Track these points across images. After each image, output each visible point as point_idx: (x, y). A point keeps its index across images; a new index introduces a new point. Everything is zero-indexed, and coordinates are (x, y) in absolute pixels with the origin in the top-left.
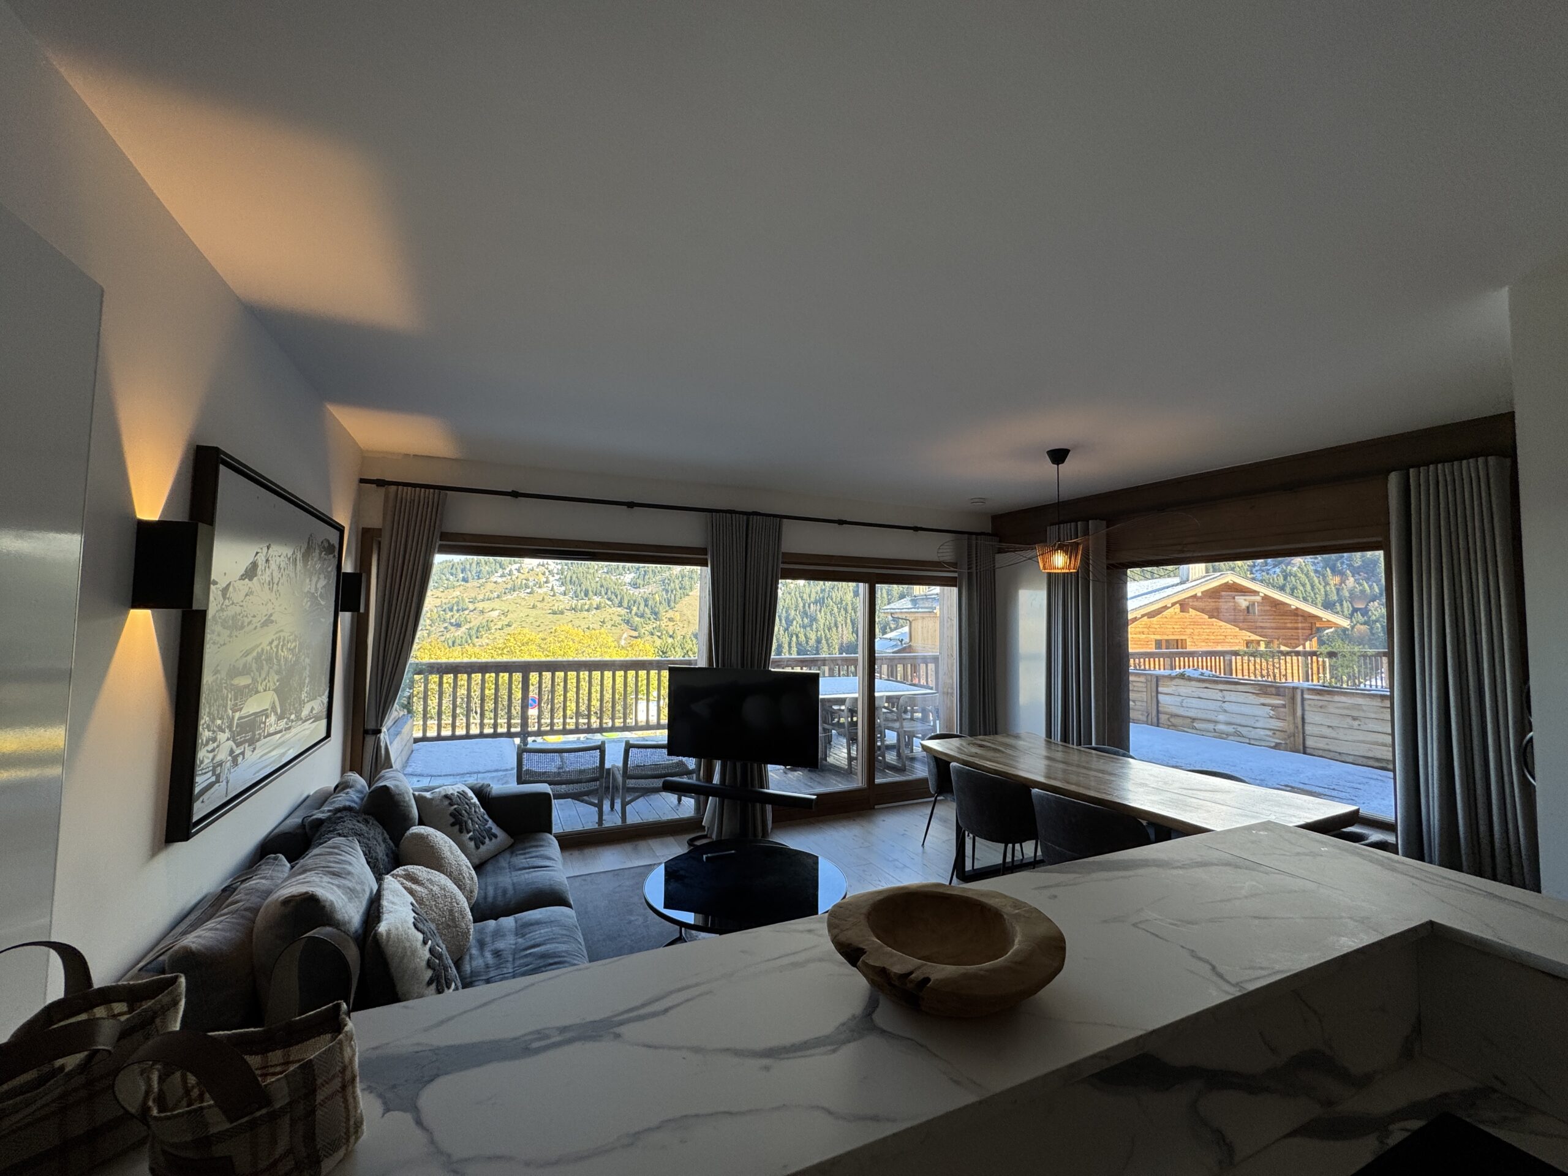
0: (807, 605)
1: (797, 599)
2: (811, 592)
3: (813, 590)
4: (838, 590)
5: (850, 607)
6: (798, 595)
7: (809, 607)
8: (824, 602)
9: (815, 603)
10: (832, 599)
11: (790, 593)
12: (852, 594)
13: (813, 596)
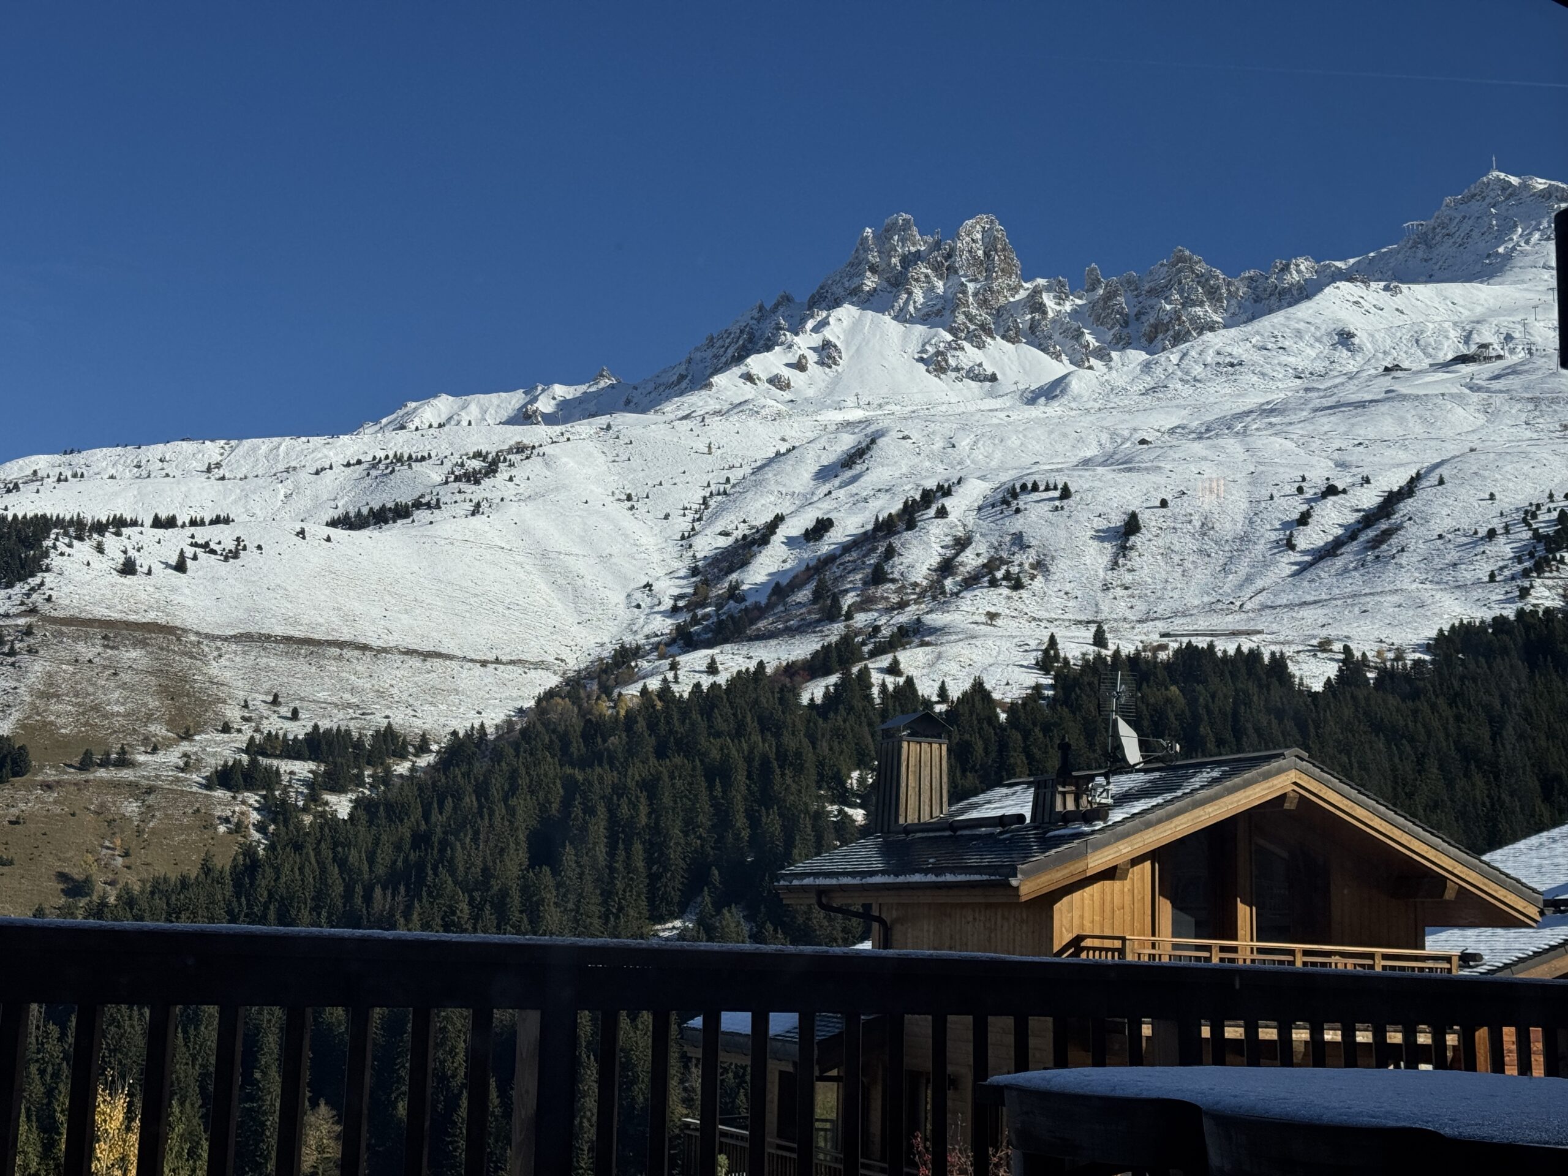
0: (359, 889)
1: (323, 870)
2: (377, 842)
3: (384, 837)
4: (475, 839)
5: (515, 899)
6: (327, 852)
7: (368, 898)
8: (421, 880)
9: (391, 882)
10: (452, 872)
11: (298, 847)
12: (523, 856)
13: (385, 855)
